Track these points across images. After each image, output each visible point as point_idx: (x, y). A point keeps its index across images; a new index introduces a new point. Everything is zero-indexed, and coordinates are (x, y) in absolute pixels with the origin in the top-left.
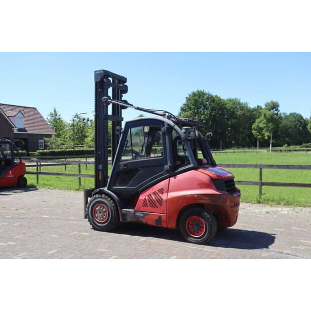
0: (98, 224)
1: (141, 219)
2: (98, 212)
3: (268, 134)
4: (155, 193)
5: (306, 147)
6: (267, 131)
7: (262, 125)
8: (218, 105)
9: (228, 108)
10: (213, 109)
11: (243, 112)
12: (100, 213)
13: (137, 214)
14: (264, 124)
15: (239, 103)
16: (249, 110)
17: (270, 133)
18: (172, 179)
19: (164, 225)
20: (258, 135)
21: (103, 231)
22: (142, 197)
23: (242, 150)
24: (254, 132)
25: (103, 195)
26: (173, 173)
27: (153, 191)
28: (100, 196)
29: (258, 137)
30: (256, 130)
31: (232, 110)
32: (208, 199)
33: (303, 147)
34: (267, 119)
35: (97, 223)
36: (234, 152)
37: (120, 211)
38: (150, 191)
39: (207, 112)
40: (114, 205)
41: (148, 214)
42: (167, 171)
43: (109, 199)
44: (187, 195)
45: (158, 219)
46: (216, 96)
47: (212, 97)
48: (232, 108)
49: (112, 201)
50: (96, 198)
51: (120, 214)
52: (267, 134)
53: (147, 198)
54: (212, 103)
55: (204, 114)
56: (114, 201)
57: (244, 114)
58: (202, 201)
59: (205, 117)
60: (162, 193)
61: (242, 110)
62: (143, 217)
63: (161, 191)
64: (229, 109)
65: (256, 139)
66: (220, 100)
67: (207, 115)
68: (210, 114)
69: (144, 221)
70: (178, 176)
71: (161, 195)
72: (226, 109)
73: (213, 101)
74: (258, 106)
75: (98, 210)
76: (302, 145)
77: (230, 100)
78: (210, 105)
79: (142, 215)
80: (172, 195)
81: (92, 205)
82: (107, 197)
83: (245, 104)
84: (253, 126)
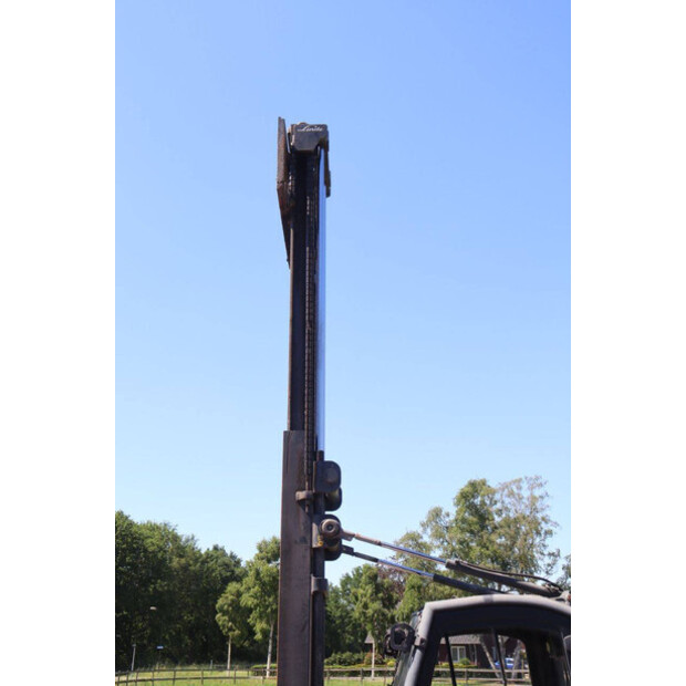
3: (264, 625)
5: (340, 663)
6: (261, 617)
7: (247, 600)
9: (151, 549)
11: (183, 561)
14: (255, 596)
15: (176, 538)
16: (197, 557)
17: (268, 622)
20: (230, 629)
23: (198, 674)
24: (220, 619)
29: (230, 634)
30: (225, 613)
31: (160, 555)
33: (334, 662)
34: (263, 585)
36: (174, 679)
48: (161, 549)
52: (259, 626)
57: (185, 568)
61: (181, 556)
64: (153, 552)
65: (226, 638)
66: (131, 525)
72: (145, 551)
74: (216, 548)
76: (332, 659)
77: (153, 528)
83: (187, 541)
84: (220, 602)
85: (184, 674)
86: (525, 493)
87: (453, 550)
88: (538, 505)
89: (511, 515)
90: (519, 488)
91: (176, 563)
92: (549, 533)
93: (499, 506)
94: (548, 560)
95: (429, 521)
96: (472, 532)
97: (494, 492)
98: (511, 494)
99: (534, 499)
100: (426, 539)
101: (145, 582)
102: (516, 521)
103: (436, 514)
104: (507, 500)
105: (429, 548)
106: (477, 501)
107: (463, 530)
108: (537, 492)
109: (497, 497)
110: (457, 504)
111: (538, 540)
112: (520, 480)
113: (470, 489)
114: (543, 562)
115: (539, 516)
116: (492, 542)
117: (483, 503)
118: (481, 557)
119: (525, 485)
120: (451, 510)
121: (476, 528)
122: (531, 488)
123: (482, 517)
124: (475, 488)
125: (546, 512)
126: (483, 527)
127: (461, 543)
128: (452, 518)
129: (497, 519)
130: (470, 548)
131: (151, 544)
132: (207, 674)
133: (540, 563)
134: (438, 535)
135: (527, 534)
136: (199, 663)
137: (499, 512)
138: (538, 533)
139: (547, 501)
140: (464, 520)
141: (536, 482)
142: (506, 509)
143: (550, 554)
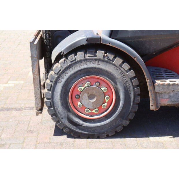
0: (86, 124)
2: (85, 96)
12: (91, 97)
25: (100, 54)
28: (88, 56)
35: (81, 122)
37: (150, 88)
40: (132, 73)
43: (118, 61)
49: (126, 66)
50: (75, 63)
75: (86, 90)
81: (63, 80)
82: (111, 57)
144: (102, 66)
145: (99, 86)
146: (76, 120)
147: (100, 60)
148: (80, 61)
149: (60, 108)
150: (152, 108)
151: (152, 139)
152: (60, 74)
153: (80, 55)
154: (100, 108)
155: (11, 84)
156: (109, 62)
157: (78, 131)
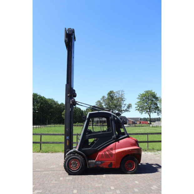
0: (73, 171)
1: (99, 165)
4: (107, 151)
8: (44, 101)
10: (42, 103)
12: (74, 164)
13: (97, 163)
15: (54, 101)
16: (58, 105)
18: (117, 143)
19: (113, 167)
21: (76, 175)
22: (100, 153)
23: (59, 125)
24: (63, 116)
25: (76, 154)
26: (117, 140)
27: (107, 149)
28: (73, 155)
30: (64, 115)
31: (51, 104)
32: (136, 151)
35: (71, 171)
37: (87, 162)
38: (105, 150)
39: (39, 105)
40: (83, 159)
41: (104, 162)
42: (114, 139)
43: (80, 156)
44: (126, 150)
45: (110, 164)
46: (43, 97)
47: (41, 97)
49: (82, 157)
50: (71, 156)
51: (87, 163)
53: (103, 154)
54: (41, 100)
55: (37, 106)
56: (83, 157)
57: (56, 107)
58: (133, 153)
59: (37, 107)
60: (112, 150)
61: (55, 105)
62: (100, 164)
63: (112, 149)
65: (64, 119)
66: (45, 99)
67: (38, 106)
68: (40, 106)
69: (101, 166)
70: (120, 141)
71: (111, 151)
72: (48, 104)
73: (42, 99)
74: (62, 103)
75: (73, 163)
77: (50, 99)
78: (40, 101)
79: (100, 163)
80: (118, 151)
81: (68, 160)
83: (56, 102)
84: (63, 113)
85: (56, 125)
86: (120, 93)
87: (107, 104)
88: (123, 95)
89: (118, 97)
90: (119, 92)
91: (54, 106)
92: (124, 100)
93: (115, 95)
94: (124, 105)
95: (102, 98)
96: (110, 100)
97: (115, 93)
98: (118, 93)
99: (122, 94)
100: (102, 102)
101: (49, 109)
102: (118, 98)
103: (104, 97)
104: (117, 94)
105: (102, 103)
106: (111, 95)
107: (108, 100)
108: (123, 93)
109: (115, 94)
110: (108, 95)
111: (122, 102)
112: (119, 91)
113: (110, 92)
114: (123, 106)
115: (123, 97)
116: (114, 102)
117: (112, 95)
118: (112, 105)
119: (120, 92)
120: (106, 96)
121: (111, 100)
122: (122, 92)
123: (112, 98)
124: (111, 92)
125: (124, 97)
126: (112, 99)
127: (108, 102)
128: (107, 98)
129: (115, 98)
130: (110, 103)
131: (49, 102)
132: (61, 125)
133: (122, 106)
134: (104, 101)
135: (120, 101)
136: (59, 124)
137: (115, 97)
138: (122, 101)
139: (124, 95)
140: (109, 98)
141: (123, 91)
142: (117, 96)
143: (124, 104)
144: (76, 157)
145: (76, 162)
146: (71, 170)
147: (76, 156)
148: (72, 156)
149: (67, 167)
150: (88, 167)
151: (88, 176)
152: (67, 159)
153: (72, 155)
154: (76, 167)
155: (55, 166)
156: (78, 156)
157: (71, 173)
